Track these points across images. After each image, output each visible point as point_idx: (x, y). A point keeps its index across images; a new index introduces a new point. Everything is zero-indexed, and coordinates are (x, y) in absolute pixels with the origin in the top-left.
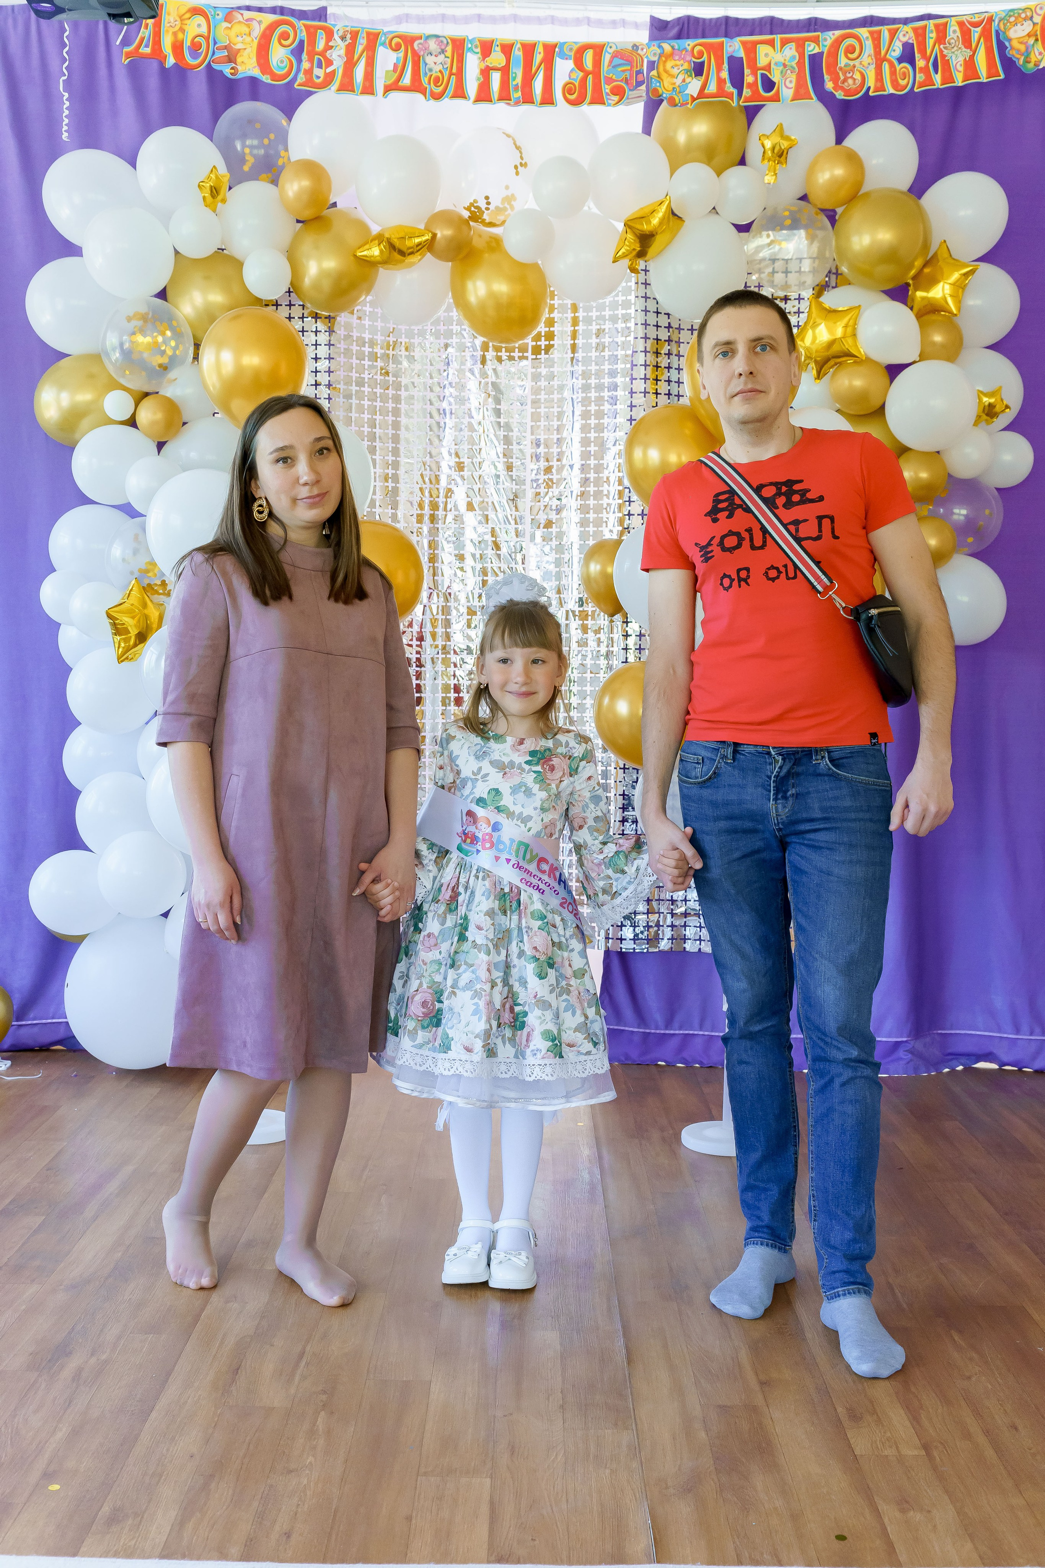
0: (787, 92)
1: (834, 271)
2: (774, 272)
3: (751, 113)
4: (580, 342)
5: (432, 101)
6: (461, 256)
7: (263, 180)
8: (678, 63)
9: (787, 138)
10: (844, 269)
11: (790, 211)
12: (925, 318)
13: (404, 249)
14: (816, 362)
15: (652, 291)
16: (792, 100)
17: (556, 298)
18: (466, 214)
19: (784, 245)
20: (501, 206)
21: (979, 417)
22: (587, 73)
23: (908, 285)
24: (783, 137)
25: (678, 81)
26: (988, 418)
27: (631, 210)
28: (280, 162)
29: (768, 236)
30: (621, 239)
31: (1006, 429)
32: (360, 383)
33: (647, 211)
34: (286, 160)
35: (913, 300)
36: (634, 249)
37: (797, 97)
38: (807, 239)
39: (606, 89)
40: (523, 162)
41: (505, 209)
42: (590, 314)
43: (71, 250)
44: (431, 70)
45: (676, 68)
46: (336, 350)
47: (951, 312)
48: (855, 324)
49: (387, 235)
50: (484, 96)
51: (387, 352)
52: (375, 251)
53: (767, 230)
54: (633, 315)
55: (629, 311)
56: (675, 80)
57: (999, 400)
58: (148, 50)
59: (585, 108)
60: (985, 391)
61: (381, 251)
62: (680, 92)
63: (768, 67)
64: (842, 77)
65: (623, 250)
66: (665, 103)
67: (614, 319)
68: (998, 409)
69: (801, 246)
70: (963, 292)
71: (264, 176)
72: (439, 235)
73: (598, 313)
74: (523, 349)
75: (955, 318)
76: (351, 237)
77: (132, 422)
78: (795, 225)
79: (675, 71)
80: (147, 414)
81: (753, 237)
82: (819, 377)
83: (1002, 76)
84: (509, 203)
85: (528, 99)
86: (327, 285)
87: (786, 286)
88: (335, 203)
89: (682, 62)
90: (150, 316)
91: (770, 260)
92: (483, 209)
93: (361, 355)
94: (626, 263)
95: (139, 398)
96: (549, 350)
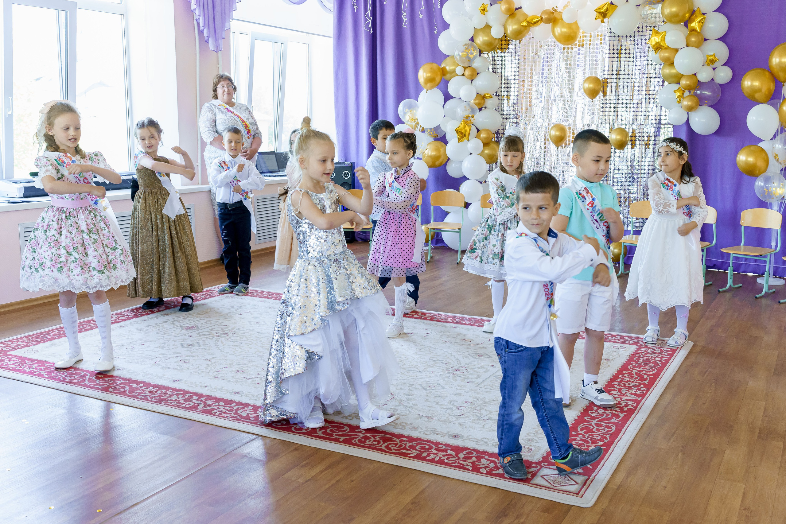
4: (592, 42)
6: (552, 22)
12: (690, 33)
13: (533, 22)
18: (551, 11)
19: (654, 9)
21: (705, 63)
23: (688, 21)
26: (711, 63)
30: (595, 14)
31: (723, 65)
33: (602, 6)
35: (688, 27)
36: (601, 17)
43: (449, 27)
47: (698, 31)
49: (529, 18)
52: (525, 24)
53: (646, 6)
57: (714, 57)
60: (709, 55)
61: (527, 24)
65: (597, 17)
68: (717, 60)
70: (702, 25)
72: (544, 17)
74: (576, 45)
75: (700, 33)
76: (522, 18)
77: (463, 75)
80: (467, 72)
82: (656, 52)
86: (515, 32)
88: (521, 7)
90: (469, 45)
92: (556, 9)
93: (529, 50)
94: (600, 20)
95: (465, 68)
96: (583, 45)
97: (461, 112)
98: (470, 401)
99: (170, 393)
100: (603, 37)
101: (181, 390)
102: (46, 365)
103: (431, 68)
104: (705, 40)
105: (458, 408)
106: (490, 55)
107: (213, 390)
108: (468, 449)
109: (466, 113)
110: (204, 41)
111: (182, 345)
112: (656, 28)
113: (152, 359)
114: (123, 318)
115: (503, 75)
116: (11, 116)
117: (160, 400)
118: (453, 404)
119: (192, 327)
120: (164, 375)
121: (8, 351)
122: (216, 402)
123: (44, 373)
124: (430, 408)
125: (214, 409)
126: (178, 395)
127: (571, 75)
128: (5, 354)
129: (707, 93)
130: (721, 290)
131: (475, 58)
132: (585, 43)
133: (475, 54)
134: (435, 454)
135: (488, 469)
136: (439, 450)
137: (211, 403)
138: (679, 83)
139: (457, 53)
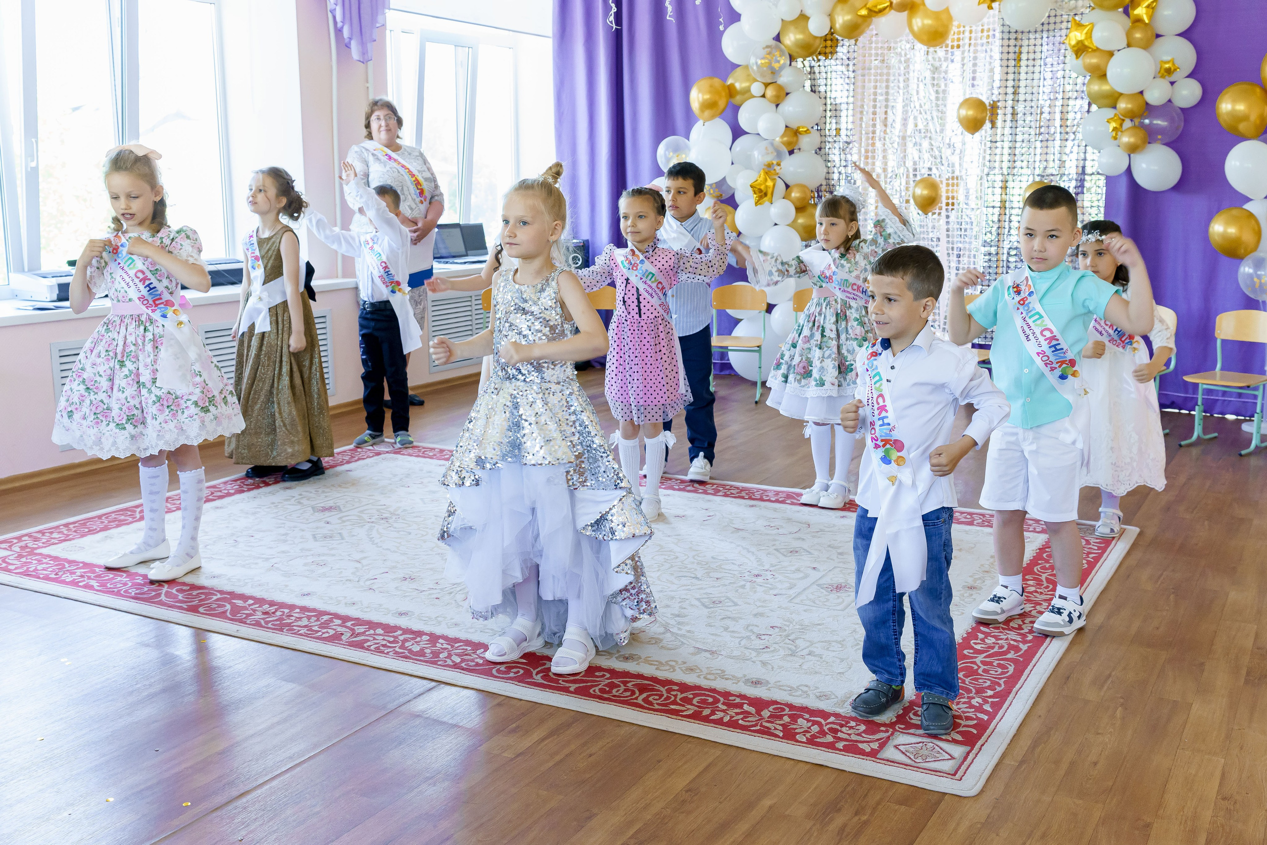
4: (972, 41)
6: (908, 8)
12: (1133, 25)
13: (878, 10)
21: (1163, 74)
23: (1129, 6)
26: (1168, 75)
31: (1187, 77)
35: (1130, 15)
47: (1146, 22)
52: (864, 12)
57: (1173, 65)
61: (867, 12)
68: (1172, 69)
70: (1152, 12)
74: (947, 46)
75: (1148, 25)
77: (763, 96)
80: (770, 92)
82: (1077, 58)
86: (848, 26)
90: (773, 47)
93: (870, 55)
94: (985, 6)
95: (767, 85)
96: (958, 47)
97: (760, 157)
98: (779, 625)
99: (297, 615)
100: (991, 33)
101: (314, 610)
102: (97, 570)
103: (711, 86)
104: (1158, 36)
105: (759, 636)
106: (807, 63)
107: (365, 610)
108: (776, 702)
109: (768, 159)
110: (343, 46)
111: (314, 537)
112: (1077, 18)
113: (267, 559)
114: (219, 494)
115: (828, 96)
116: (35, 170)
117: (281, 627)
118: (751, 630)
119: (330, 509)
120: (287, 586)
121: (36, 549)
122: (370, 629)
123: (94, 583)
124: (714, 637)
125: (368, 641)
126: (309, 618)
128: (32, 552)
129: (1158, 122)
130: (1183, 443)
131: (782, 68)
132: (961, 43)
133: (782, 62)
134: (723, 711)
135: (808, 735)
136: (730, 705)
137: (363, 630)
138: (1115, 107)
139: (752, 60)
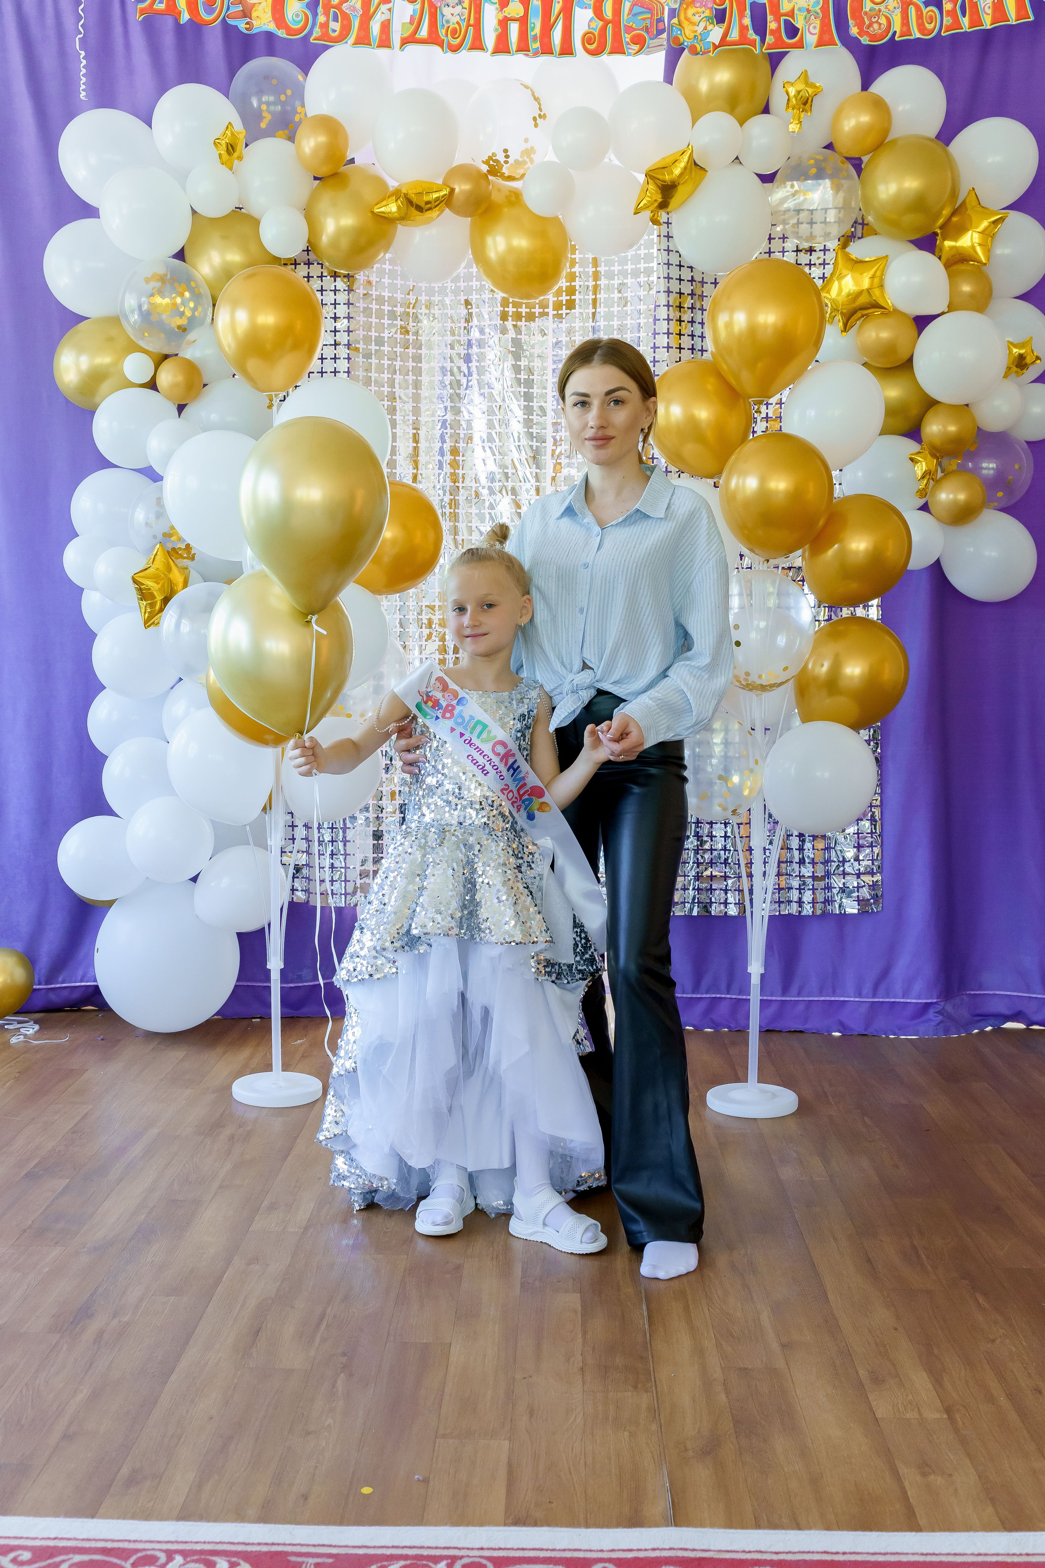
0: (811, 39)
1: (860, 221)
2: (799, 223)
3: (775, 60)
4: (601, 296)
5: (450, 54)
6: (480, 211)
7: (280, 137)
8: (700, 10)
9: (812, 85)
10: (870, 219)
11: (817, 161)
12: (954, 267)
13: (422, 204)
14: (842, 314)
15: (675, 245)
16: (817, 46)
17: (577, 251)
18: (485, 168)
19: (810, 196)
20: (520, 159)
21: (1009, 368)
22: (607, 22)
23: (936, 234)
24: (807, 83)
25: (700, 29)
26: (1019, 370)
27: (653, 160)
28: (297, 118)
29: (792, 186)
30: (642, 190)
31: (1036, 381)
32: (380, 342)
33: (669, 161)
34: (302, 116)
35: (941, 250)
36: (656, 201)
37: (820, 44)
38: (832, 189)
39: (626, 37)
40: (542, 114)
41: (525, 162)
42: (612, 268)
43: (89, 211)
44: (448, 22)
45: (697, 16)
46: (355, 309)
47: (980, 262)
48: (882, 274)
49: (404, 191)
50: (502, 47)
51: (407, 310)
52: (392, 208)
53: (792, 180)
54: (655, 269)
55: (651, 265)
56: (696, 28)
57: (1029, 351)
58: (162, 6)
59: (605, 58)
60: (1015, 343)
61: (399, 207)
62: (701, 40)
63: (792, 13)
64: (867, 22)
65: (644, 202)
66: (686, 51)
67: (636, 273)
68: (1028, 360)
69: (826, 196)
70: (992, 241)
71: (281, 132)
72: (457, 190)
73: (620, 268)
74: (543, 305)
75: (984, 268)
76: (369, 194)
77: (152, 385)
78: (820, 175)
79: (696, 19)
80: (167, 377)
81: (777, 188)
82: (845, 329)
83: (1032, 18)
84: (529, 157)
85: (547, 49)
86: (345, 243)
87: (811, 237)
88: (354, 159)
89: (703, 9)
90: (169, 276)
91: (794, 211)
92: (502, 163)
93: (380, 314)
94: (645, 216)
95: (162, 359)
96: (571, 305)
97: (150, 518)
104: (993, 291)
127: (535, 404)
138: (919, 435)
